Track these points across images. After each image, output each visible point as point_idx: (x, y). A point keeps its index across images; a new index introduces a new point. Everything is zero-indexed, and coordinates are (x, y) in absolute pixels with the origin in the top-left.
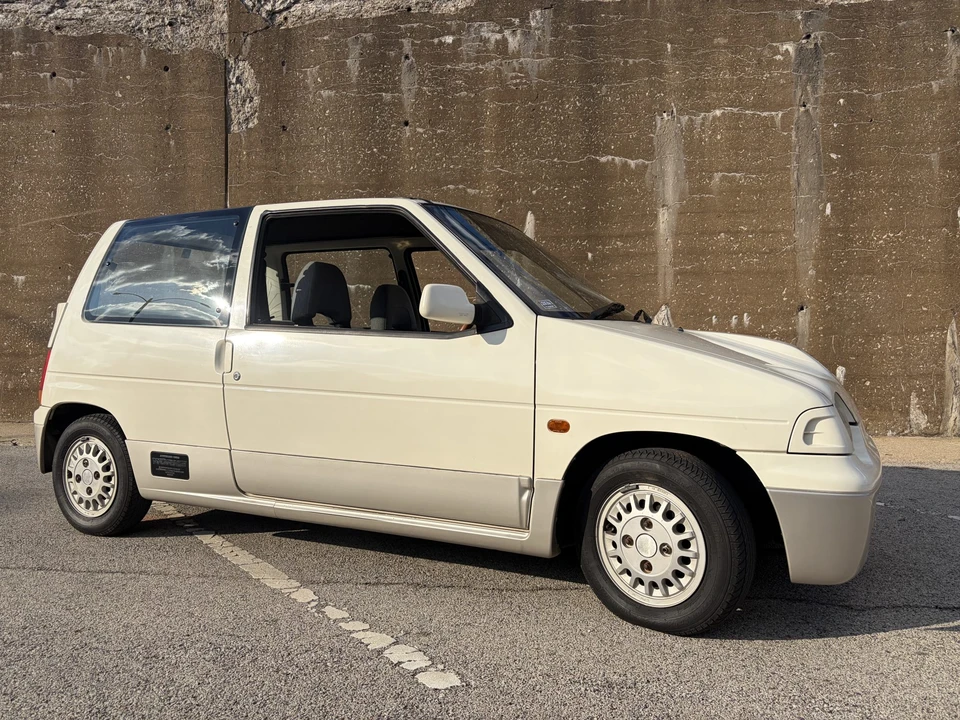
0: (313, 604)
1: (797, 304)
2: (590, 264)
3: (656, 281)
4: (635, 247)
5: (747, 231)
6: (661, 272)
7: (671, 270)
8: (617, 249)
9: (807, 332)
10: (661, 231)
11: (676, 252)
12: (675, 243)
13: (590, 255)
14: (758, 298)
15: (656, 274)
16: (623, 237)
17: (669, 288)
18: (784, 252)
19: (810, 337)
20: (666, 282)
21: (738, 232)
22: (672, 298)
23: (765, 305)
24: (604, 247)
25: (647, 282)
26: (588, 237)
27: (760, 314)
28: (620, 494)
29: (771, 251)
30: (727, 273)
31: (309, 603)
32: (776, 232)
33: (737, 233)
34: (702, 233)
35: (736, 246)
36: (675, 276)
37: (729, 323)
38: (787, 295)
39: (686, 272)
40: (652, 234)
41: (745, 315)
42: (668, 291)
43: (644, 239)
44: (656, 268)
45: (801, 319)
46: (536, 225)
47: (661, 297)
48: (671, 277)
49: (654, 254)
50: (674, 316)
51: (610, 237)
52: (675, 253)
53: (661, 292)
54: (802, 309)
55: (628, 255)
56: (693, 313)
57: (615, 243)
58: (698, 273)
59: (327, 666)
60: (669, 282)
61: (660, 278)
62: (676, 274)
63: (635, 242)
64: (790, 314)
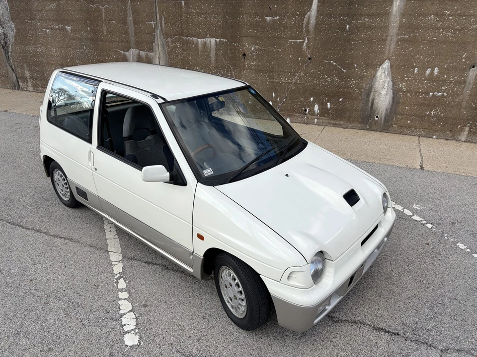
0: (118, 275)
1: (471, 64)
2: (347, 32)
3: (385, 45)
4: (376, 22)
5: (449, 15)
6: (389, 39)
7: (395, 38)
8: (365, 23)
9: (472, 82)
10: (394, 13)
11: (401, 27)
12: (401, 20)
13: (348, 26)
14: (447, 59)
15: (386, 40)
16: (369, 16)
17: (392, 49)
18: (471, 30)
19: (474, 85)
20: (391, 45)
21: (443, 15)
22: (393, 56)
23: (450, 63)
24: (357, 22)
25: (379, 45)
26: (348, 15)
27: (446, 68)
28: (224, 268)
29: (462, 28)
30: (430, 41)
31: (117, 274)
32: (469, 16)
33: (441, 15)
34: (419, 15)
35: (439, 24)
36: (397, 42)
37: (425, 73)
38: (465, 58)
39: (404, 40)
40: (387, 14)
41: (436, 68)
42: (391, 51)
43: (382, 17)
44: (387, 36)
45: (471, 74)
46: (318, 6)
47: (386, 54)
48: (395, 42)
49: (387, 27)
50: (391, 67)
51: (362, 15)
52: (399, 28)
53: (387, 52)
54: (474, 67)
55: (371, 28)
56: (404, 66)
57: (364, 20)
58: (411, 41)
59: (99, 322)
60: (393, 46)
61: (388, 42)
62: (398, 40)
63: (376, 19)
64: (465, 70)
